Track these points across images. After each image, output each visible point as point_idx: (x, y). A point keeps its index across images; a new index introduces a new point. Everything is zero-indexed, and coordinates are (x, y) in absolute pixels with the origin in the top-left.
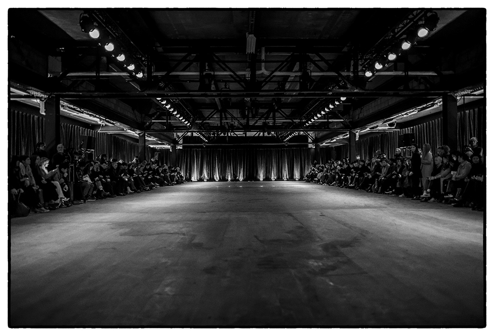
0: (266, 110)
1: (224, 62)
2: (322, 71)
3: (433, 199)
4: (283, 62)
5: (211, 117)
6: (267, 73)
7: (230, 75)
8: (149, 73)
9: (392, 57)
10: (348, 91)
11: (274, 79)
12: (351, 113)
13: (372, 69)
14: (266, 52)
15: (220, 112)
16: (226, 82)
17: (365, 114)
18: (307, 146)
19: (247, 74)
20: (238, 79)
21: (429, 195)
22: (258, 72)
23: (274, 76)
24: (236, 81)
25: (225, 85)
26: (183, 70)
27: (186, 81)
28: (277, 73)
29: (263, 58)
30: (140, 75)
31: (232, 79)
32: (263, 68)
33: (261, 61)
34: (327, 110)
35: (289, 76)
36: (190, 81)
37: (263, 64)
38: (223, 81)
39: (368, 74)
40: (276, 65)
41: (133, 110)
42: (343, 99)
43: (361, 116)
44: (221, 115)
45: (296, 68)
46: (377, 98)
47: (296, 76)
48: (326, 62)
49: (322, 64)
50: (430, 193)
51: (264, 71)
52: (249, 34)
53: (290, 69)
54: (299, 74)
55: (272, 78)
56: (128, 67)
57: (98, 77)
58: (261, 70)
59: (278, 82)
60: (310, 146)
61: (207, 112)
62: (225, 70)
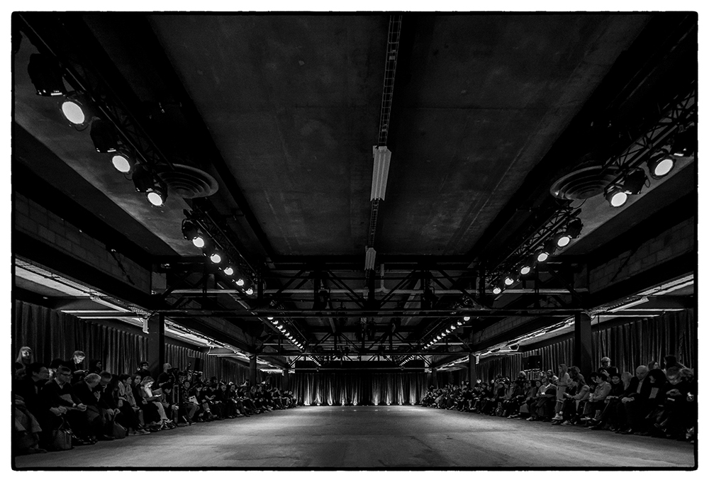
0: (382, 334)
1: (339, 279)
2: (444, 288)
3: (566, 422)
4: (404, 279)
5: (325, 340)
6: (386, 291)
7: (346, 293)
8: (260, 290)
9: (525, 271)
10: (474, 309)
11: (393, 299)
12: (471, 336)
13: (502, 285)
14: (385, 269)
15: (335, 335)
16: (342, 301)
17: (487, 337)
18: (424, 370)
19: (365, 292)
20: (355, 298)
21: (562, 418)
22: (378, 290)
23: (394, 294)
24: (353, 300)
25: (341, 305)
26: (297, 288)
27: (300, 300)
28: (397, 292)
29: (382, 274)
30: (250, 292)
31: (348, 298)
32: (382, 286)
33: (379, 278)
34: (448, 331)
35: (409, 295)
36: (304, 300)
37: (382, 281)
38: (339, 301)
39: (497, 291)
40: (396, 283)
41: (244, 332)
42: (467, 319)
43: (482, 339)
44: (336, 339)
45: (418, 285)
46: (503, 318)
47: (417, 295)
48: (450, 279)
49: (445, 282)
50: (563, 415)
51: (383, 289)
52: (368, 247)
53: (411, 287)
54: (422, 292)
55: (391, 297)
56: (237, 283)
57: (205, 295)
58: (380, 287)
59: (398, 301)
60: (426, 370)
61: (320, 336)
62: (341, 288)
